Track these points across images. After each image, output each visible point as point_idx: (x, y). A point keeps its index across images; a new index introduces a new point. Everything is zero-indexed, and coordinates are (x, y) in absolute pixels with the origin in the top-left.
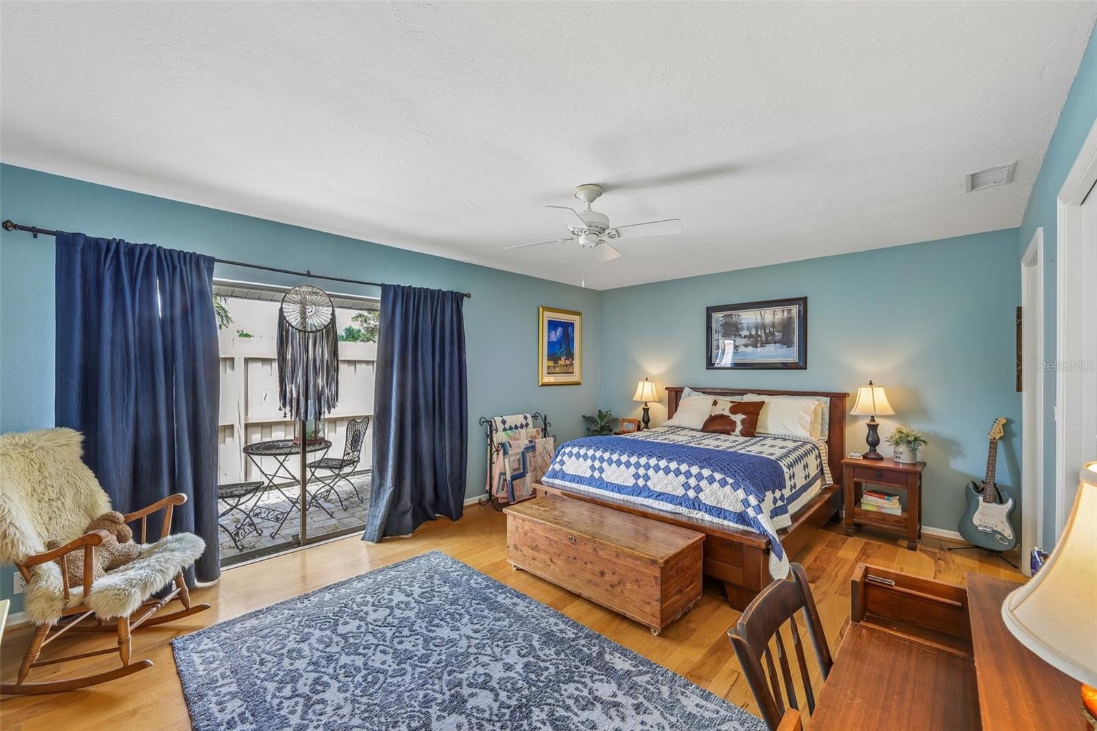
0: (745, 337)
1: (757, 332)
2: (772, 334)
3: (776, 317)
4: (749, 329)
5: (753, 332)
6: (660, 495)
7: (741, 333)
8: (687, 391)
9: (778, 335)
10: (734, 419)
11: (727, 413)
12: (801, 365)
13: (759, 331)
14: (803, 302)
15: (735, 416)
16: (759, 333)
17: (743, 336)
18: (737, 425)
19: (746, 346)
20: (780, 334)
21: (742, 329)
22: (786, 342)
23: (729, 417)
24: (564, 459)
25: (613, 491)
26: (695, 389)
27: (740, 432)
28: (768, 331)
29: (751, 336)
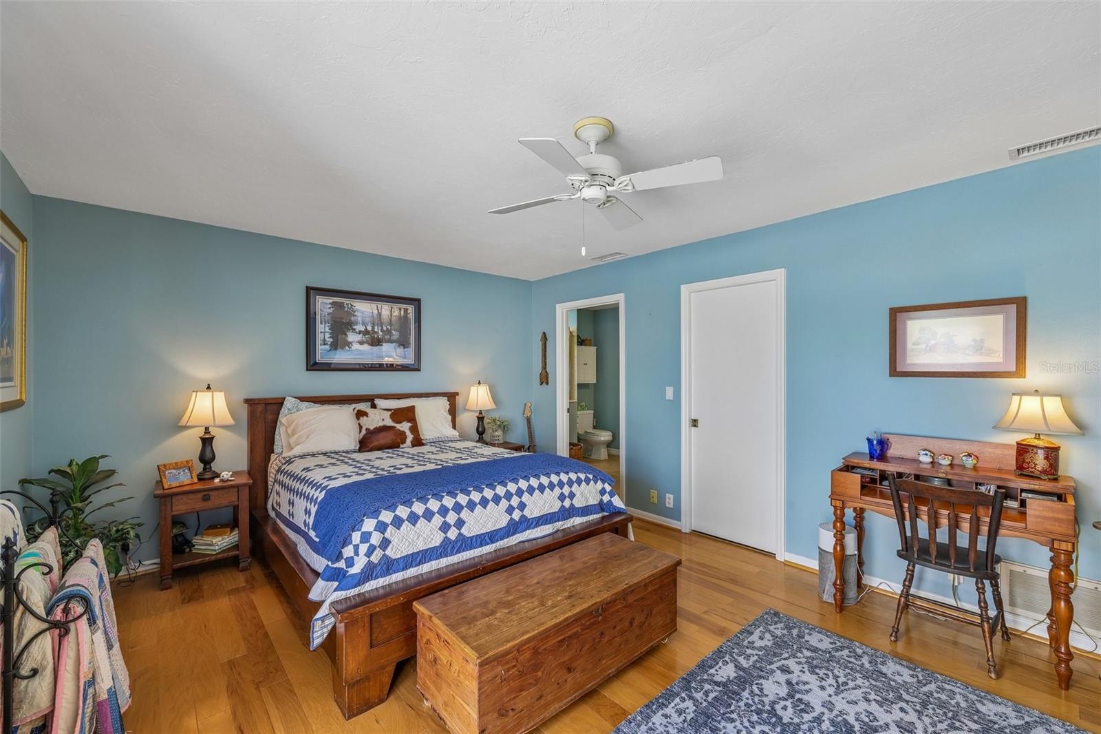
0: (360, 332)
1: (373, 328)
2: (389, 332)
3: (394, 314)
4: (364, 324)
5: (369, 328)
6: (539, 520)
7: (355, 327)
8: (289, 402)
9: (396, 335)
10: (401, 429)
11: (389, 423)
12: (415, 368)
13: (376, 327)
14: (417, 302)
15: (400, 425)
16: (376, 330)
17: (357, 331)
18: (407, 434)
19: (361, 343)
20: (397, 333)
21: (356, 323)
22: (403, 343)
23: (395, 427)
24: (387, 535)
25: (481, 545)
26: (303, 399)
27: (412, 442)
28: (385, 328)
29: (366, 332)
